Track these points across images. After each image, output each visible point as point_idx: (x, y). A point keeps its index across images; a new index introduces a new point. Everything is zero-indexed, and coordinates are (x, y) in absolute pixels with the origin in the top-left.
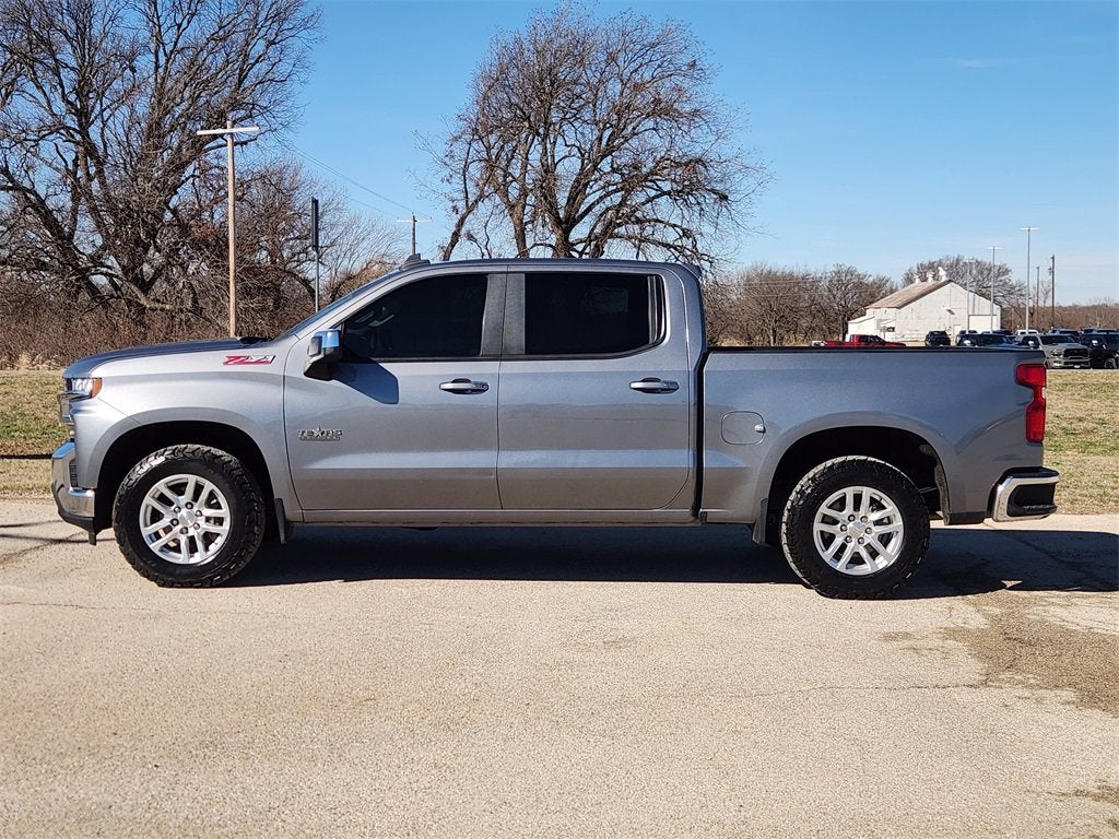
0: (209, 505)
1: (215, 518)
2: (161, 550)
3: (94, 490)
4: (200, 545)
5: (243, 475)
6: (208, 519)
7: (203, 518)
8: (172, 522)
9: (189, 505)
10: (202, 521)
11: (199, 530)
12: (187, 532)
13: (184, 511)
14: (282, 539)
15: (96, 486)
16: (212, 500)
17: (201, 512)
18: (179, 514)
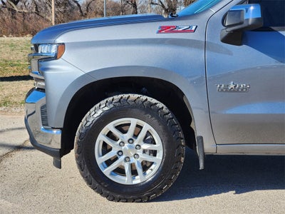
0: (145, 141)
1: (150, 150)
2: (111, 174)
3: (61, 129)
4: (140, 171)
5: (173, 118)
6: (144, 151)
7: (141, 150)
8: (118, 153)
9: (130, 141)
10: (140, 152)
11: (139, 159)
12: (129, 161)
13: (127, 145)
14: (201, 166)
15: (62, 126)
16: (149, 137)
17: (139, 146)
18: (123, 148)
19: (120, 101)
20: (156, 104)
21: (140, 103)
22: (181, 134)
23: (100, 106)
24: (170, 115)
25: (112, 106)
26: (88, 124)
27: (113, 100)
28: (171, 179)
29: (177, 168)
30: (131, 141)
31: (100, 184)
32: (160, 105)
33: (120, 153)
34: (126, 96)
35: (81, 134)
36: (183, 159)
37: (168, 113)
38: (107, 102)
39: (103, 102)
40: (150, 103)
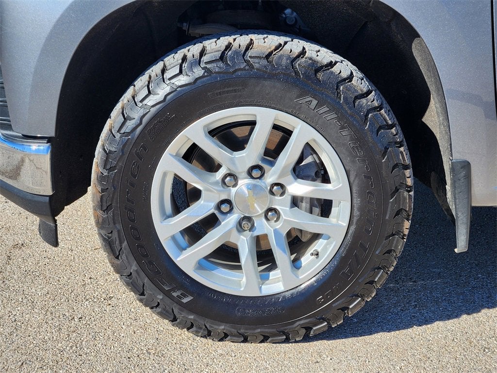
0: (299, 171)
1: (312, 199)
2: (200, 266)
3: (49, 140)
4: (282, 256)
5: (380, 108)
6: (295, 202)
7: (287, 199)
8: (218, 207)
9: (256, 171)
10: (282, 204)
11: (278, 225)
12: (252, 228)
13: (244, 182)
14: (462, 244)
15: (52, 133)
16: (309, 160)
17: (281, 186)
18: (233, 190)
19: (222, 57)
20: (331, 64)
21: (284, 62)
22: (404, 154)
23: (163, 71)
24: (373, 100)
25: (199, 72)
26: (130, 125)
27: (202, 53)
28: (372, 282)
29: (389, 252)
30: (256, 173)
31: (167, 294)
32: (344, 67)
33: (225, 208)
34: (241, 41)
35: (108, 154)
36: (407, 224)
37: (368, 93)
38: (184, 59)
39: (172, 60)
40: (314, 62)
